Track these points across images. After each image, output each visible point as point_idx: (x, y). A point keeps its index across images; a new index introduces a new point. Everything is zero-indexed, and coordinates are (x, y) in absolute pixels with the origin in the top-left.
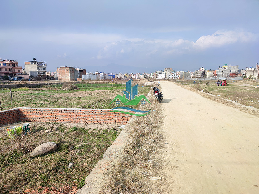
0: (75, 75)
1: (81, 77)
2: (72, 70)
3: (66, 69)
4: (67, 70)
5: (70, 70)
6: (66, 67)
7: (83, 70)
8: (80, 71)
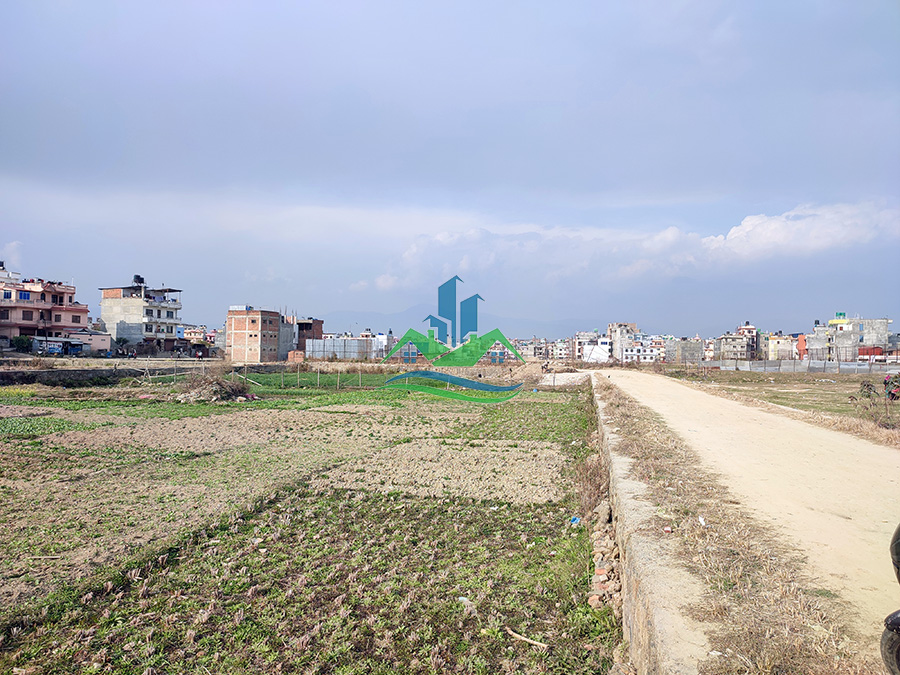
0: (282, 339)
1: (301, 347)
2: (271, 321)
3: (248, 318)
4: (253, 321)
5: (264, 322)
6: (249, 309)
7: (311, 321)
8: (302, 326)
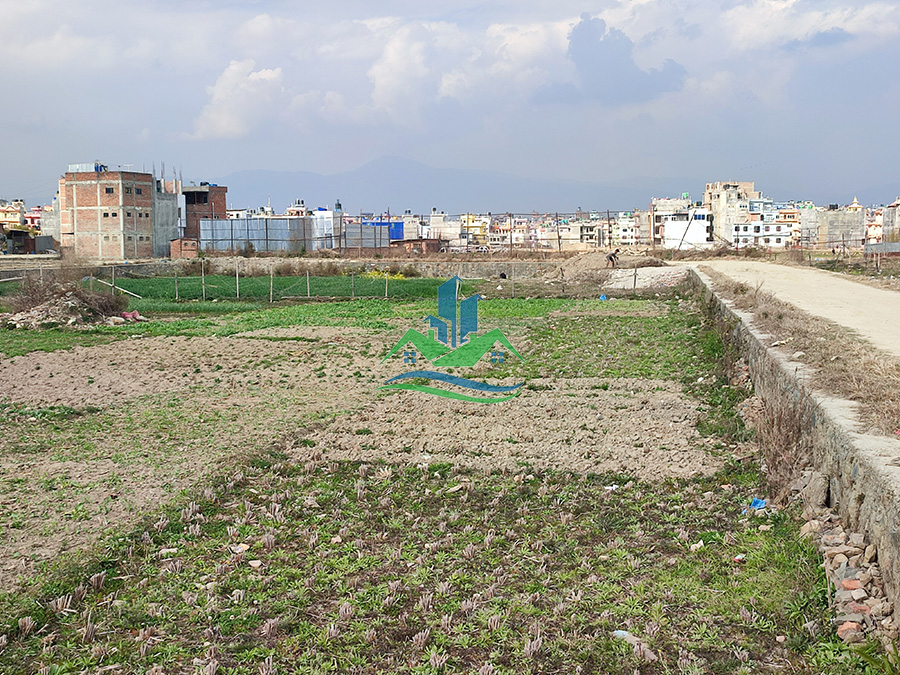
0: (159, 220)
1: (192, 232)
2: (139, 188)
3: (98, 185)
4: (109, 191)
5: (127, 190)
6: (100, 170)
7: (205, 189)
